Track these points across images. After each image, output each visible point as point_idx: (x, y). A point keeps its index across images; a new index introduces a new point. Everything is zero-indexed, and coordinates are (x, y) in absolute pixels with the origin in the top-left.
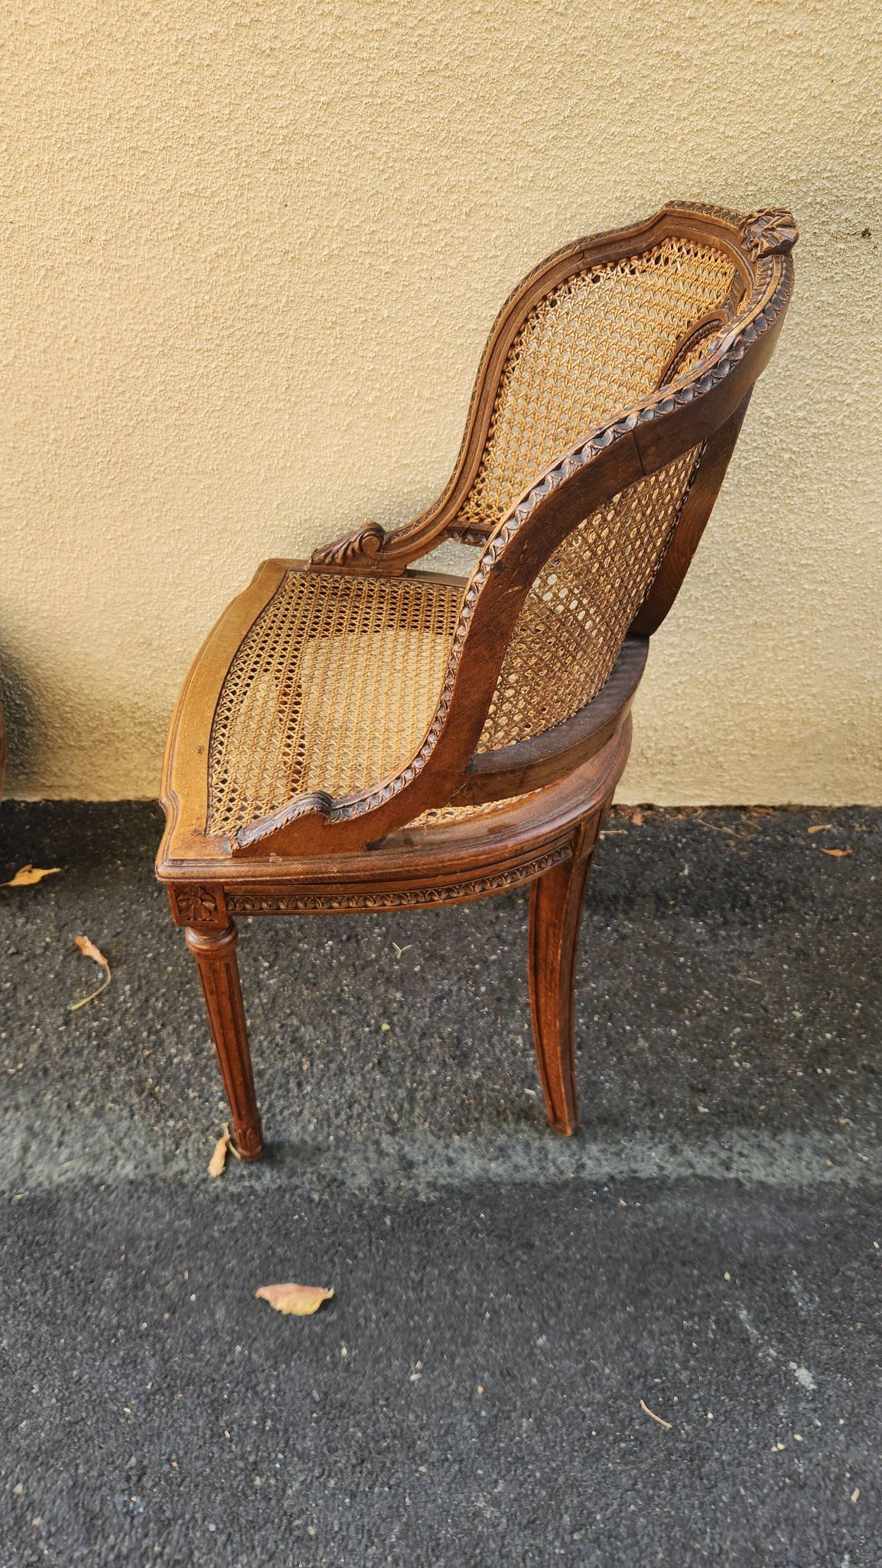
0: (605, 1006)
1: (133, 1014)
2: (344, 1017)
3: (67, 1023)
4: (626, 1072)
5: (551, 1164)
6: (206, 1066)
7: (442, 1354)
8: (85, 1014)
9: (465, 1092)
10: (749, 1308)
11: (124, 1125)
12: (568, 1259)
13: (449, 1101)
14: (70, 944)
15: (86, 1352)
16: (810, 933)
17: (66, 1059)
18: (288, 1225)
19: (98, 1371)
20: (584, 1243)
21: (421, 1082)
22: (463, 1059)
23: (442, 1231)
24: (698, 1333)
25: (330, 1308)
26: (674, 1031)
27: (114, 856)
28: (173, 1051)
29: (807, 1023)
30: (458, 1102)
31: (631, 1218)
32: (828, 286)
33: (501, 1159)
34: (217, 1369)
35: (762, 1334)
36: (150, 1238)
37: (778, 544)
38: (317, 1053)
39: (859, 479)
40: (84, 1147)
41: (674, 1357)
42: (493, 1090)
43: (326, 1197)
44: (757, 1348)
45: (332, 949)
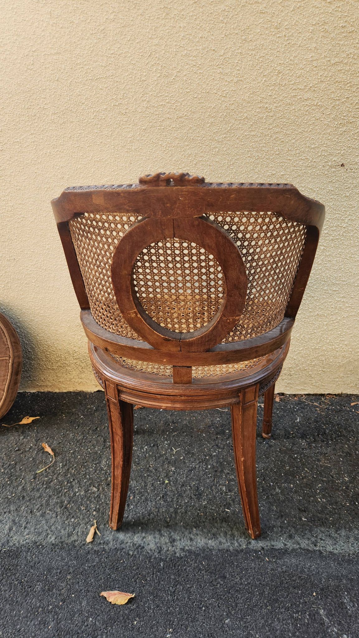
0: (262, 475)
1: (62, 475)
2: (149, 477)
3: (35, 478)
4: (270, 503)
5: (236, 542)
6: (90, 497)
7: (182, 626)
8: (43, 474)
9: (199, 510)
10: (324, 609)
11: (53, 520)
12: (241, 584)
13: (192, 514)
14: (40, 447)
15: (24, 618)
16: (352, 446)
17: (32, 493)
18: (118, 565)
19: (28, 626)
20: (249, 576)
21: (180, 505)
22: (199, 496)
23: (185, 570)
24: (300, 620)
25: (133, 603)
26: (292, 485)
27: (62, 413)
28: (77, 490)
29: (351, 483)
30: (196, 514)
31: (270, 567)
32: (331, 184)
33: (214, 539)
34: (80, 628)
35: (331, 621)
36: (58, 569)
37: (323, 282)
38: (137, 492)
39: (352, 256)
40: (35, 529)
41: (289, 631)
42: (212, 509)
43: (136, 553)
44: (328, 628)
45: (146, 450)
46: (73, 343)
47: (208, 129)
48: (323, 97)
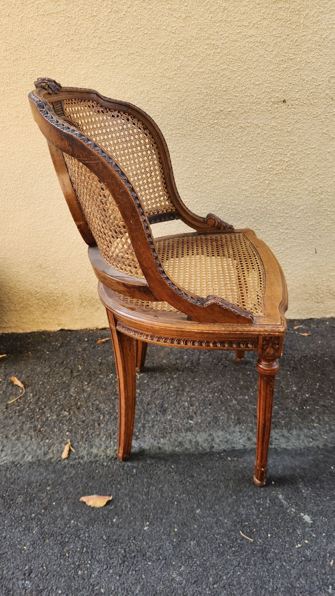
0: (219, 390)
1: (33, 404)
2: (117, 400)
3: (7, 408)
4: (228, 412)
5: (200, 447)
6: (62, 420)
7: (157, 519)
8: (14, 404)
9: (165, 423)
10: (283, 494)
11: (28, 443)
12: (208, 480)
13: (159, 427)
14: (9, 381)
15: (9, 526)
16: (297, 361)
17: (6, 420)
18: (94, 474)
19: (13, 533)
20: (215, 474)
21: (147, 421)
22: (164, 411)
23: (156, 473)
24: (262, 504)
25: (111, 504)
26: (247, 397)
27: (28, 351)
28: (49, 415)
29: (298, 391)
30: (163, 427)
31: (233, 464)
32: (274, 120)
33: (180, 446)
34: (63, 530)
35: (289, 503)
36: (37, 482)
37: (268, 215)
38: (106, 413)
39: (294, 189)
40: (12, 451)
41: (253, 514)
42: (176, 422)
43: (109, 463)
44: (287, 509)
45: (112, 377)
46: (35, 284)
47: (159, 66)
48: (266, 34)
